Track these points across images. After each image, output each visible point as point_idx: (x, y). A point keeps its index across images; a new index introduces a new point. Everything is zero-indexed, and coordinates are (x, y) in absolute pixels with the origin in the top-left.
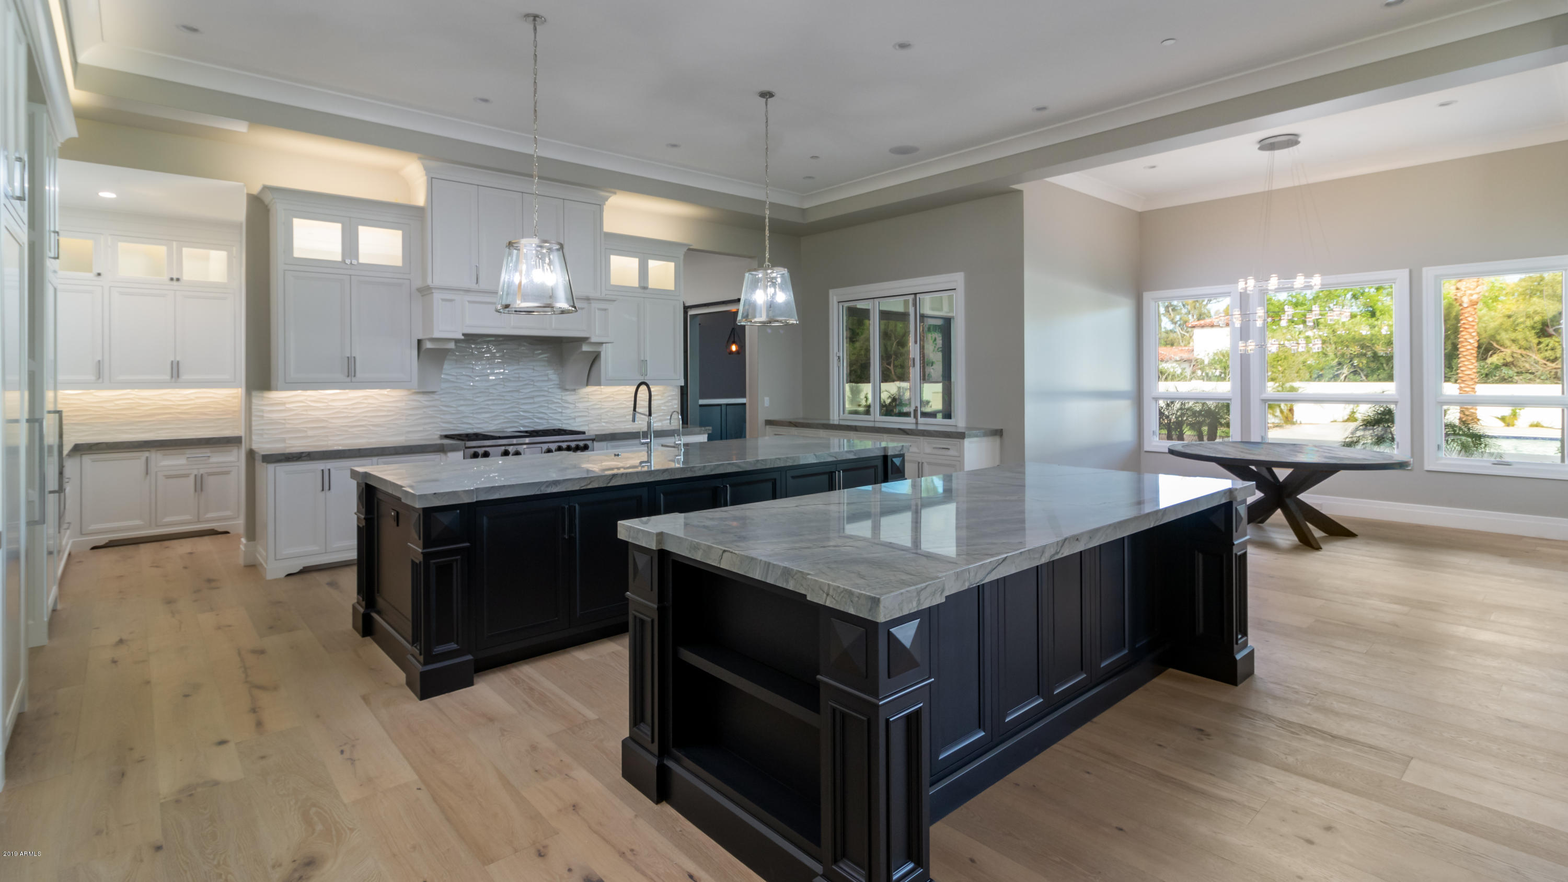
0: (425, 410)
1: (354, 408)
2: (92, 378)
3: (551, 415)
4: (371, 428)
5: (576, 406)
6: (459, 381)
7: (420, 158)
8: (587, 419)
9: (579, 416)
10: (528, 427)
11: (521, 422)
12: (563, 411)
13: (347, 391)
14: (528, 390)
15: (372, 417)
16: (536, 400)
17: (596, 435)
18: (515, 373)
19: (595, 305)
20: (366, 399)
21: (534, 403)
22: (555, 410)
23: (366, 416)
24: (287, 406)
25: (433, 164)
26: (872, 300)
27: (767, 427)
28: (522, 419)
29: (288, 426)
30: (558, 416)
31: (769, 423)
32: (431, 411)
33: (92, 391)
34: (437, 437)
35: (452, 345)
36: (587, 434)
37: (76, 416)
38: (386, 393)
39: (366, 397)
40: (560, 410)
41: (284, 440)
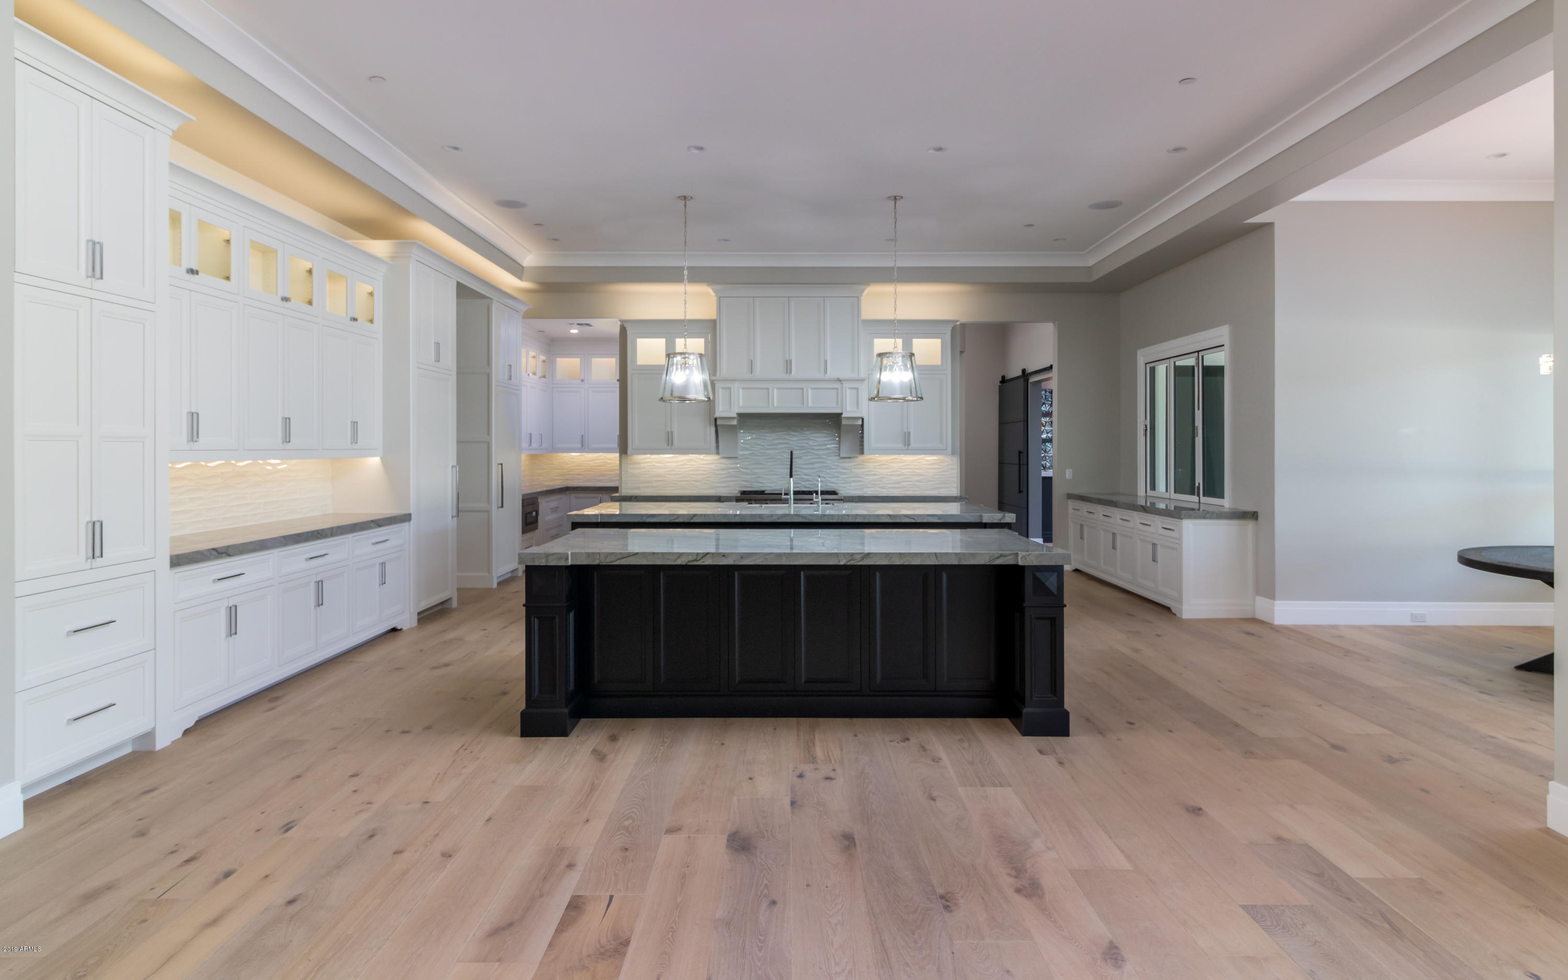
0: (730, 471)
1: (681, 468)
2: (579, 446)
3: (828, 479)
4: (693, 483)
5: (851, 472)
6: (753, 449)
7: (708, 285)
8: (862, 483)
9: (854, 481)
10: (808, 487)
11: (803, 483)
12: (840, 476)
13: (677, 455)
14: (809, 457)
15: (693, 475)
16: (816, 465)
17: (844, 497)
18: (798, 443)
19: (846, 385)
20: (688, 462)
21: (813, 468)
22: (833, 475)
23: (689, 474)
24: (642, 465)
25: (717, 287)
26: (1168, 360)
27: (1069, 500)
28: (803, 481)
29: (642, 479)
30: (833, 480)
31: (1070, 496)
32: (734, 472)
33: (584, 454)
34: (737, 492)
35: (735, 422)
36: (839, 495)
37: (577, 469)
38: (702, 457)
39: (690, 460)
40: (836, 475)
41: (639, 488)
